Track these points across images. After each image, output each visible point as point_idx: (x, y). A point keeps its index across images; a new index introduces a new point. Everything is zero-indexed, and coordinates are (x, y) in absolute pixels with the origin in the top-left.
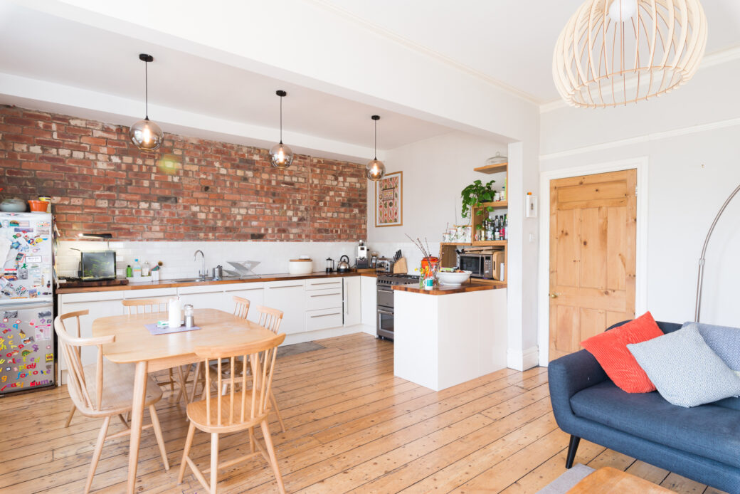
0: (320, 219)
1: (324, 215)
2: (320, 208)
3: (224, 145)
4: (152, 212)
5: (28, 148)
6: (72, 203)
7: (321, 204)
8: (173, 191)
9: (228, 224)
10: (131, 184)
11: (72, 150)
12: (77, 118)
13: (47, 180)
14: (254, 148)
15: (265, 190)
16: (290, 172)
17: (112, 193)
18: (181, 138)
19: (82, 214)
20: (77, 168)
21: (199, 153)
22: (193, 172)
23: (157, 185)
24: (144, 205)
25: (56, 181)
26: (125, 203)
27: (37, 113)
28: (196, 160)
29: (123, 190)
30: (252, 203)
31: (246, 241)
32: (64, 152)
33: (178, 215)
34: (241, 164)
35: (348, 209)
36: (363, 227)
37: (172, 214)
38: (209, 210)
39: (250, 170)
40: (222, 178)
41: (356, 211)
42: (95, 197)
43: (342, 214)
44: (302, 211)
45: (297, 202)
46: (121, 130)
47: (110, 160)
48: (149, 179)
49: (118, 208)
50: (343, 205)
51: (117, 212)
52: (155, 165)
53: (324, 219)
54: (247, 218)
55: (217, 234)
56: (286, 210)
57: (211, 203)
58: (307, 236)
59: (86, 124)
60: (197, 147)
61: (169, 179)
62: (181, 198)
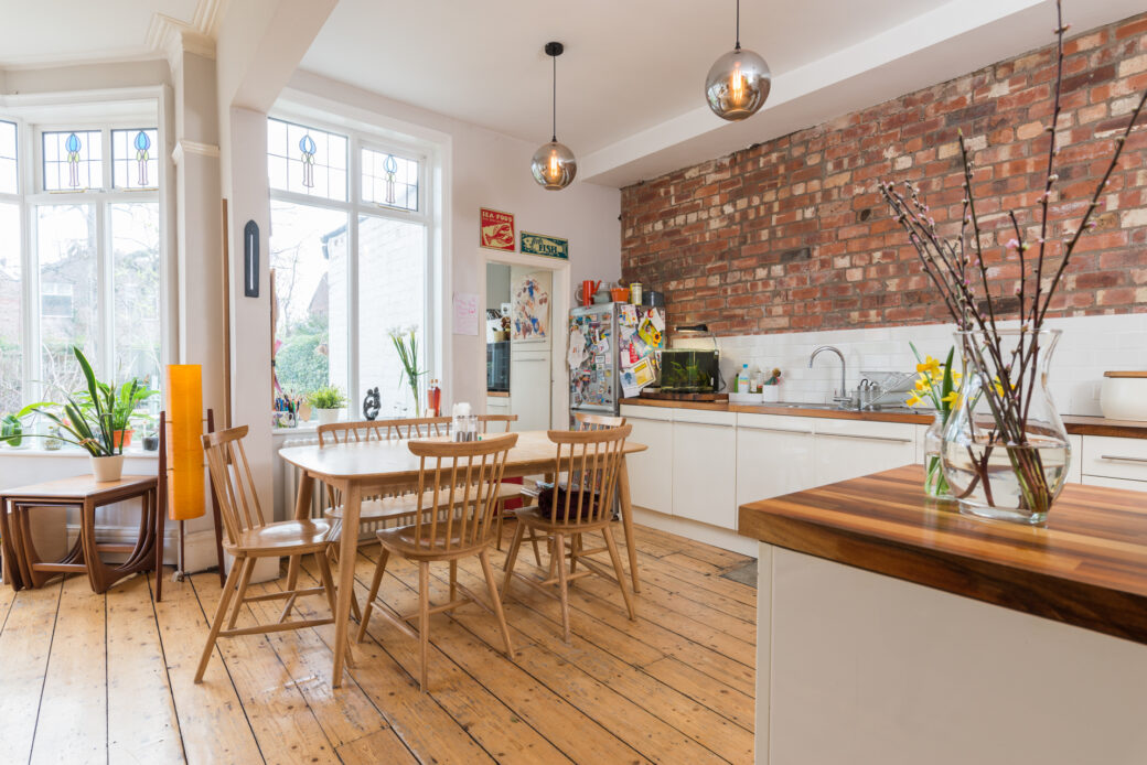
3: (908, 101)
4: (772, 282)
5: (653, 227)
8: (804, 238)
9: (914, 283)
10: (745, 243)
11: (686, 214)
12: (691, 167)
14: (995, 66)
17: (725, 263)
18: (820, 129)
19: (694, 300)
20: (691, 237)
21: (853, 144)
22: (839, 188)
23: (779, 234)
24: (761, 273)
26: (738, 275)
27: (659, 180)
28: (846, 161)
29: (734, 254)
30: (980, 220)
32: (680, 219)
33: (812, 281)
34: (953, 128)
37: (802, 281)
38: (871, 259)
39: (977, 132)
40: (899, 180)
42: (707, 273)
46: (735, 159)
47: (722, 212)
48: (769, 225)
49: (730, 284)
51: (729, 292)
52: (777, 199)
55: (887, 311)
57: (875, 244)
59: (700, 171)
60: (849, 133)
61: (799, 217)
62: (817, 247)
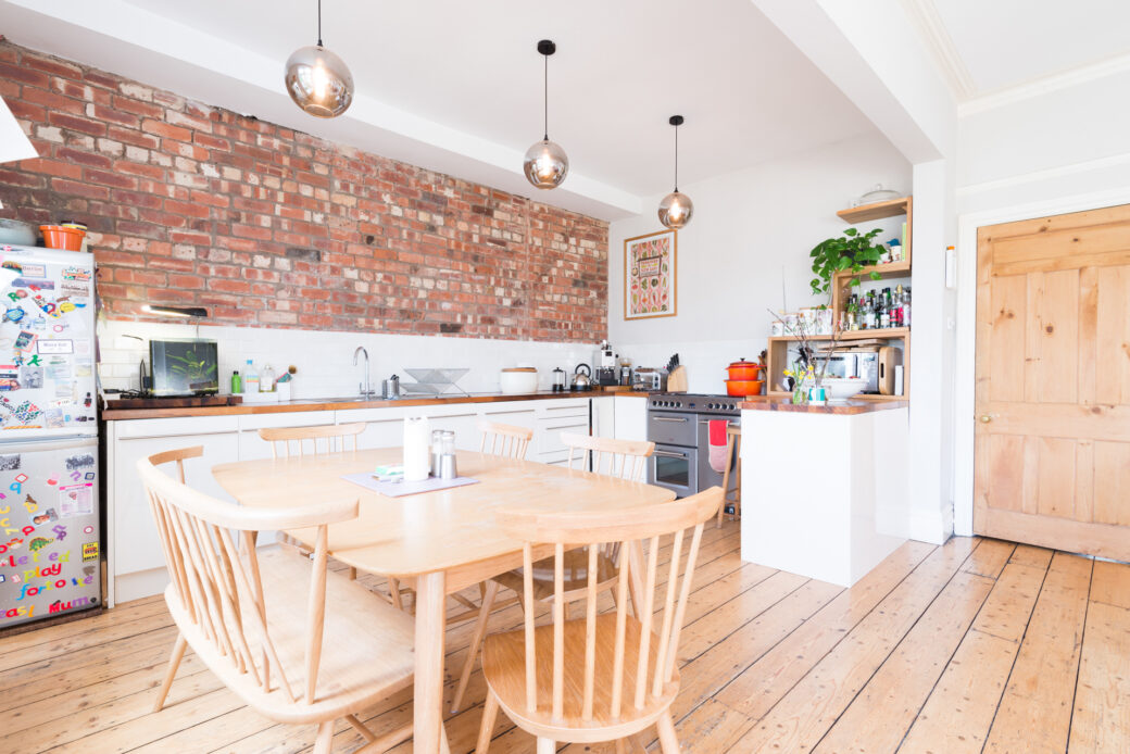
0: (543, 304)
1: (548, 298)
2: (543, 287)
3: (399, 167)
5: (33, 129)
6: (126, 247)
7: (545, 279)
8: (313, 239)
9: (405, 304)
10: (238, 220)
11: (124, 144)
12: (134, 83)
13: (75, 197)
14: (446, 176)
15: (463, 249)
16: (501, 222)
17: (205, 234)
18: (327, 144)
19: (145, 270)
20: (135, 181)
21: (358, 175)
22: (347, 208)
23: (285, 227)
24: (261, 261)
25: (93, 202)
26: (227, 255)
27: (53, 61)
28: (352, 187)
29: (224, 230)
30: (442, 271)
31: (432, 335)
32: (109, 146)
33: (323, 283)
34: (426, 202)
35: (582, 290)
36: (603, 320)
37: (312, 281)
38: (375, 279)
39: (439, 213)
40: (395, 223)
41: (593, 294)
42: (171, 239)
43: (575, 298)
44: (517, 290)
45: (511, 273)
46: (220, 116)
47: (199, 171)
48: (271, 213)
49: (214, 263)
50: (576, 283)
51: (212, 271)
52: (281, 189)
53: (549, 304)
54: (435, 295)
55: (387, 321)
56: (493, 287)
57: (377, 266)
58: (524, 331)
59: (153, 97)
60: (354, 164)
61: (307, 216)
62: (327, 253)
